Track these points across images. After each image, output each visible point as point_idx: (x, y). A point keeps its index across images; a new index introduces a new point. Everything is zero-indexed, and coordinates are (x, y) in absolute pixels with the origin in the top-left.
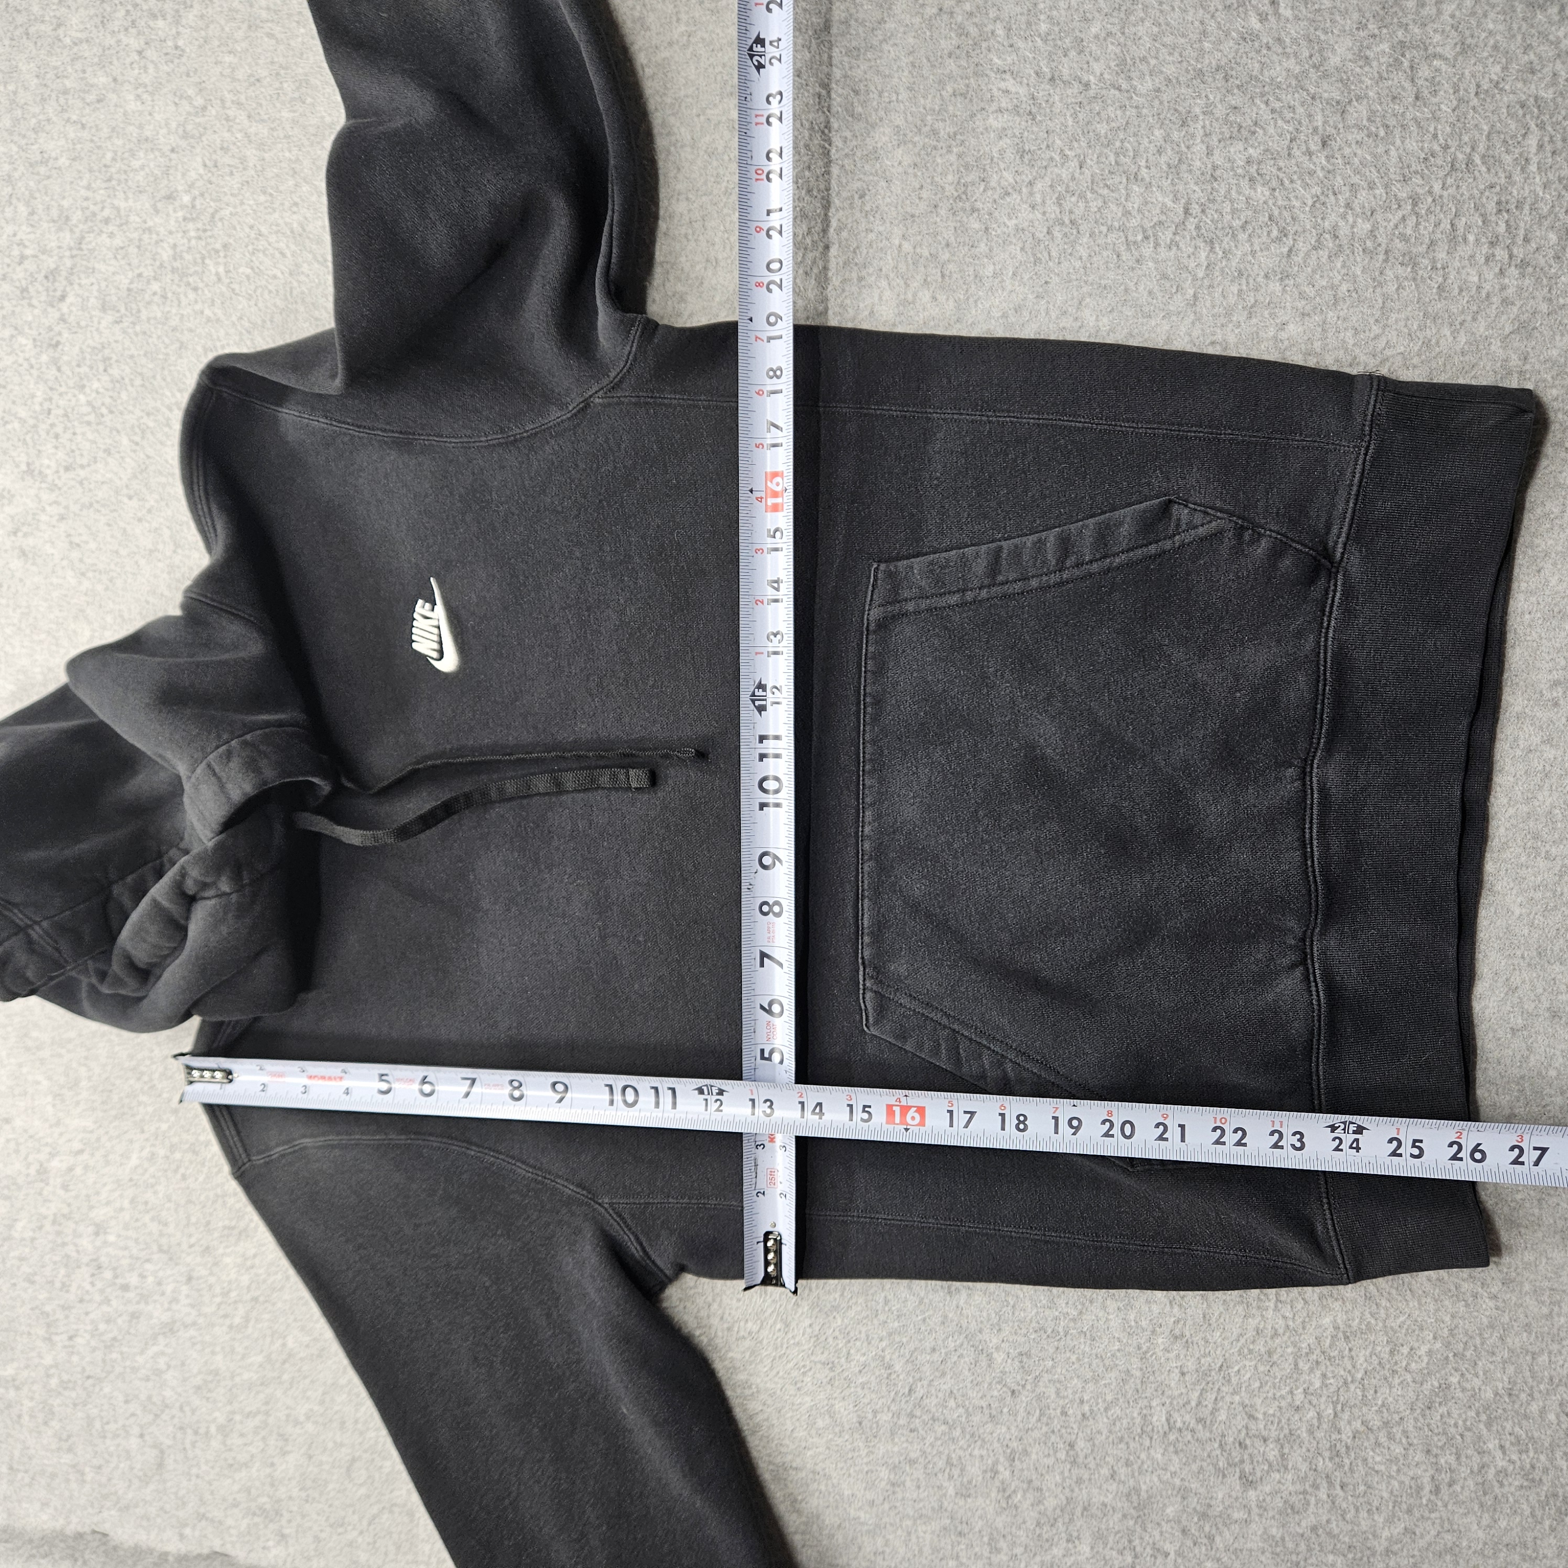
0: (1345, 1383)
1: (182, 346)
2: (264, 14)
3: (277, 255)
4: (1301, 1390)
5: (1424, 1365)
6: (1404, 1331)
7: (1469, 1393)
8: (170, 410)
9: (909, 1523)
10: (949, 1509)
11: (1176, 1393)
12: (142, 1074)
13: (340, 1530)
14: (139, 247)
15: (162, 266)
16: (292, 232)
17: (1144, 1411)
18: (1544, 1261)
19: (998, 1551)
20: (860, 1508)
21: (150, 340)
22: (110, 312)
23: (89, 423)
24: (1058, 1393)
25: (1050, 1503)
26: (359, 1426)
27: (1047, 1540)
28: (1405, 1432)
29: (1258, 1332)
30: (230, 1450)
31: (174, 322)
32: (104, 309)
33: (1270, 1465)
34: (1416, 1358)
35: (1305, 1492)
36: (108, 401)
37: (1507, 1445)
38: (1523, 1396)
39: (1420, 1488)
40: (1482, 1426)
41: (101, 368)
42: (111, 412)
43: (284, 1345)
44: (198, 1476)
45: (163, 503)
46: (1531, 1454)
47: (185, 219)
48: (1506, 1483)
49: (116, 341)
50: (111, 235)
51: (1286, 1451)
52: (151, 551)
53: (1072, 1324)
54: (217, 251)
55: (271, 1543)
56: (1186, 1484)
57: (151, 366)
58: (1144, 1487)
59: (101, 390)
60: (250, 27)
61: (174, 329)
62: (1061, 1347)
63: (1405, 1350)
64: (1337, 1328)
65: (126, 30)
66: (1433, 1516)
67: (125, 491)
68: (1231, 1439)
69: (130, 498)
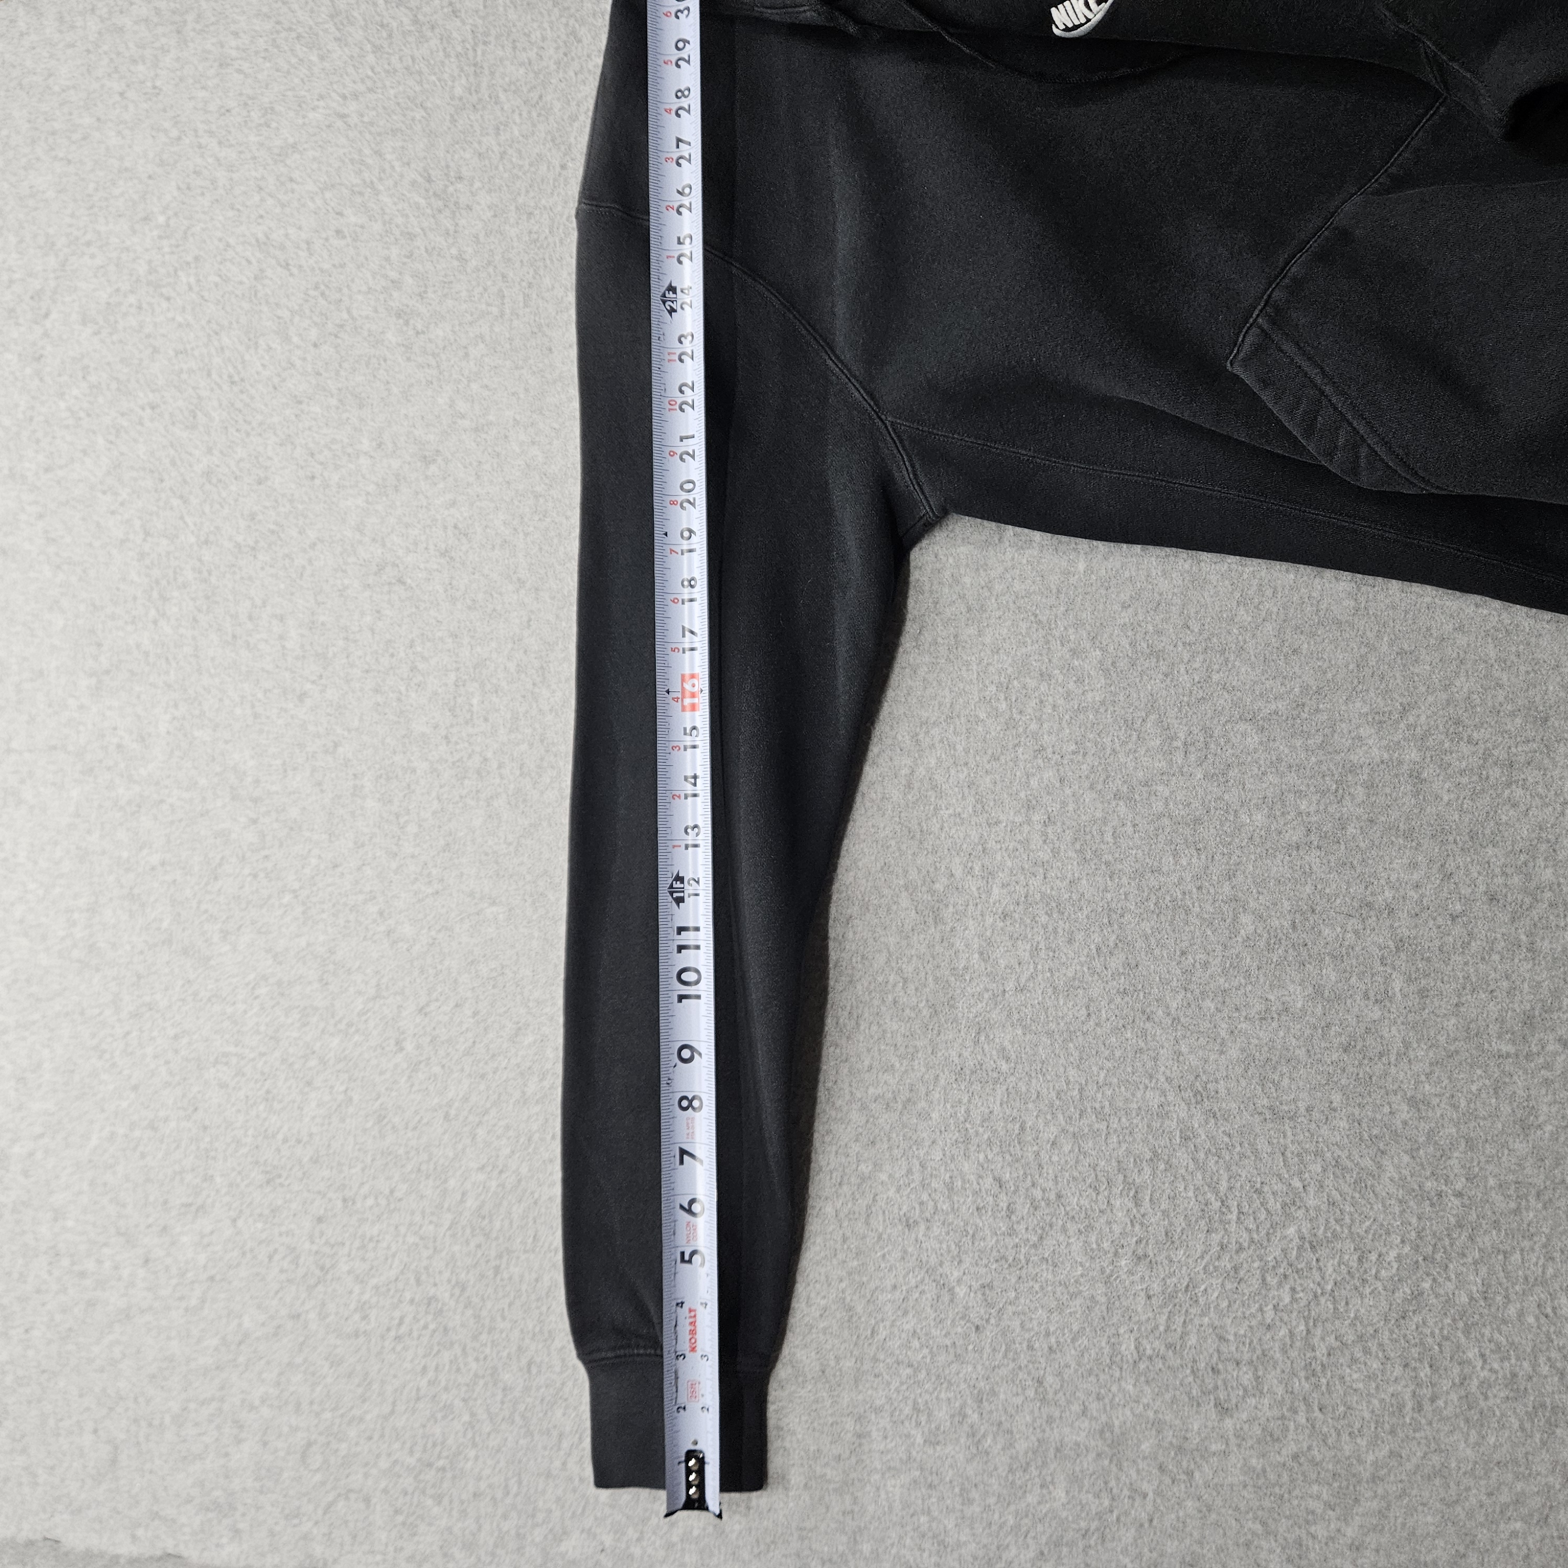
0: (1316, 1296)
1: (156, 350)
2: (234, 53)
3: (244, 262)
4: (1270, 1306)
5: (1394, 1271)
6: (1370, 1236)
7: (1443, 1299)
8: (143, 409)
9: (877, 1477)
10: (918, 1459)
11: (1144, 1318)
12: (104, 1051)
13: (296, 1521)
14: (117, 265)
15: (138, 280)
16: (257, 240)
17: (1113, 1340)
18: (1506, 1152)
19: (970, 1502)
20: (826, 1464)
21: (126, 348)
22: (90, 325)
23: (67, 427)
24: (1022, 1325)
25: (1022, 1446)
26: (316, 1407)
27: (1021, 1487)
28: (1380, 1345)
29: (1223, 1247)
30: (185, 1441)
31: (148, 329)
32: (84, 323)
33: (1245, 1390)
34: (1385, 1265)
35: (1283, 1417)
36: (85, 405)
37: (1488, 1352)
38: (1499, 1298)
39: (1401, 1407)
40: (1459, 1334)
41: (80, 376)
42: (89, 415)
43: (240, 1325)
44: (151, 1472)
45: (135, 496)
46: (1513, 1361)
47: (160, 237)
48: (1490, 1394)
49: (95, 351)
50: (93, 256)
51: (1260, 1373)
52: (123, 541)
53: (1033, 1251)
54: (188, 263)
55: (224, 1540)
56: (1160, 1416)
57: (126, 371)
58: (1117, 1423)
59: (80, 396)
60: (221, 65)
61: (148, 336)
62: (1024, 1276)
63: (1373, 1257)
64: (1302, 1238)
65: (109, 75)
66: (1417, 1435)
67: (100, 487)
68: (1203, 1365)
69: (104, 493)
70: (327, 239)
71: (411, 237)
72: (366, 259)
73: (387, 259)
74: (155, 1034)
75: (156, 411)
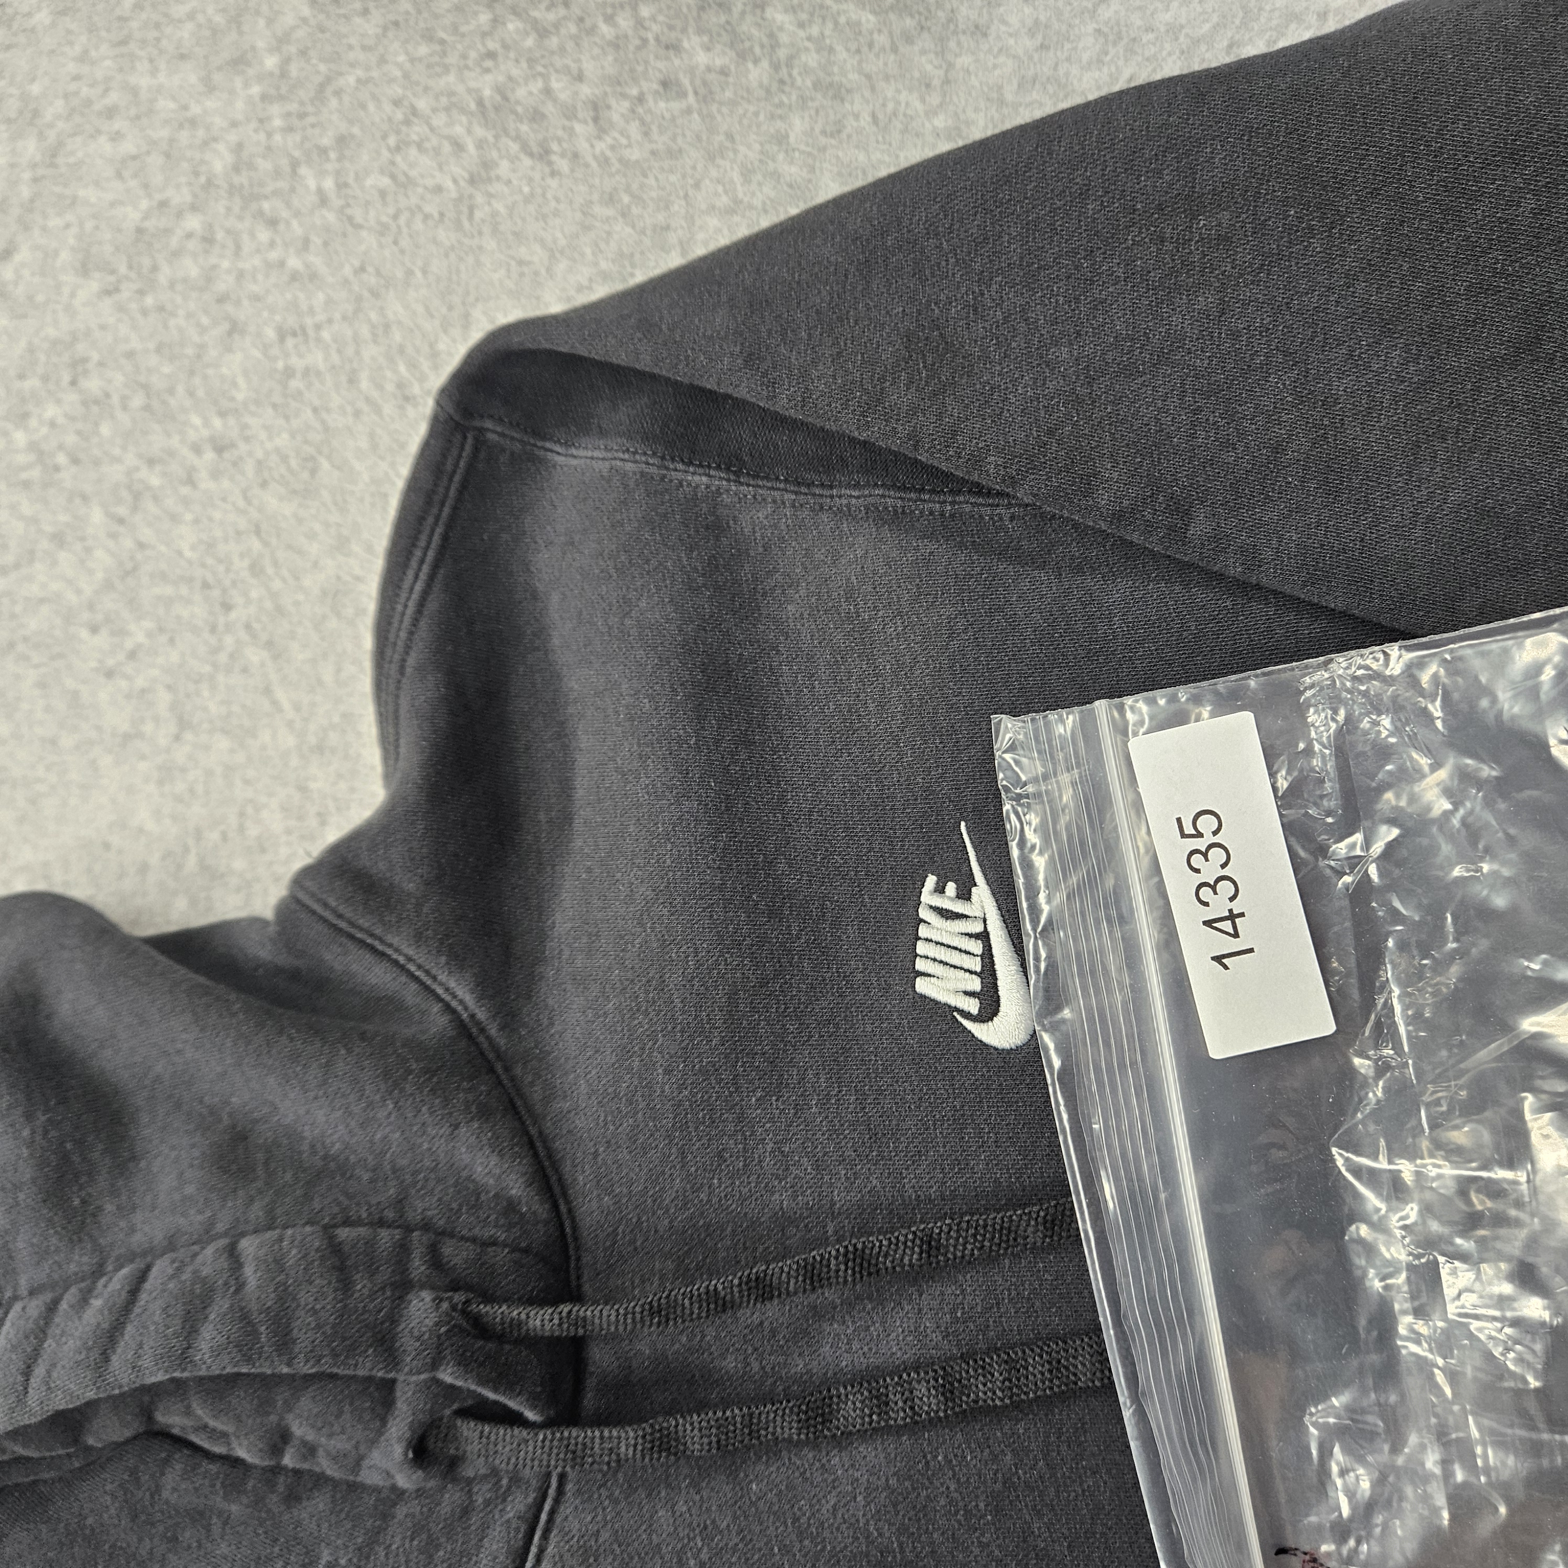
1: (235, 329)
3: (447, 148)
8: (197, 449)
14: (168, 156)
15: (210, 184)
16: (480, 103)
21: (172, 322)
22: (97, 275)
23: (27, 485)
31: (224, 284)
32: (84, 270)
36: (71, 439)
41: (66, 378)
42: (76, 461)
45: (163, 639)
47: (264, 97)
49: (103, 327)
50: (116, 137)
52: (127, 738)
54: (323, 151)
57: (166, 370)
59: (61, 420)
61: (222, 299)
67: (86, 616)
69: (94, 630)
70: (641, 99)
71: (839, 93)
72: (730, 137)
73: (781, 139)
75: (226, 455)
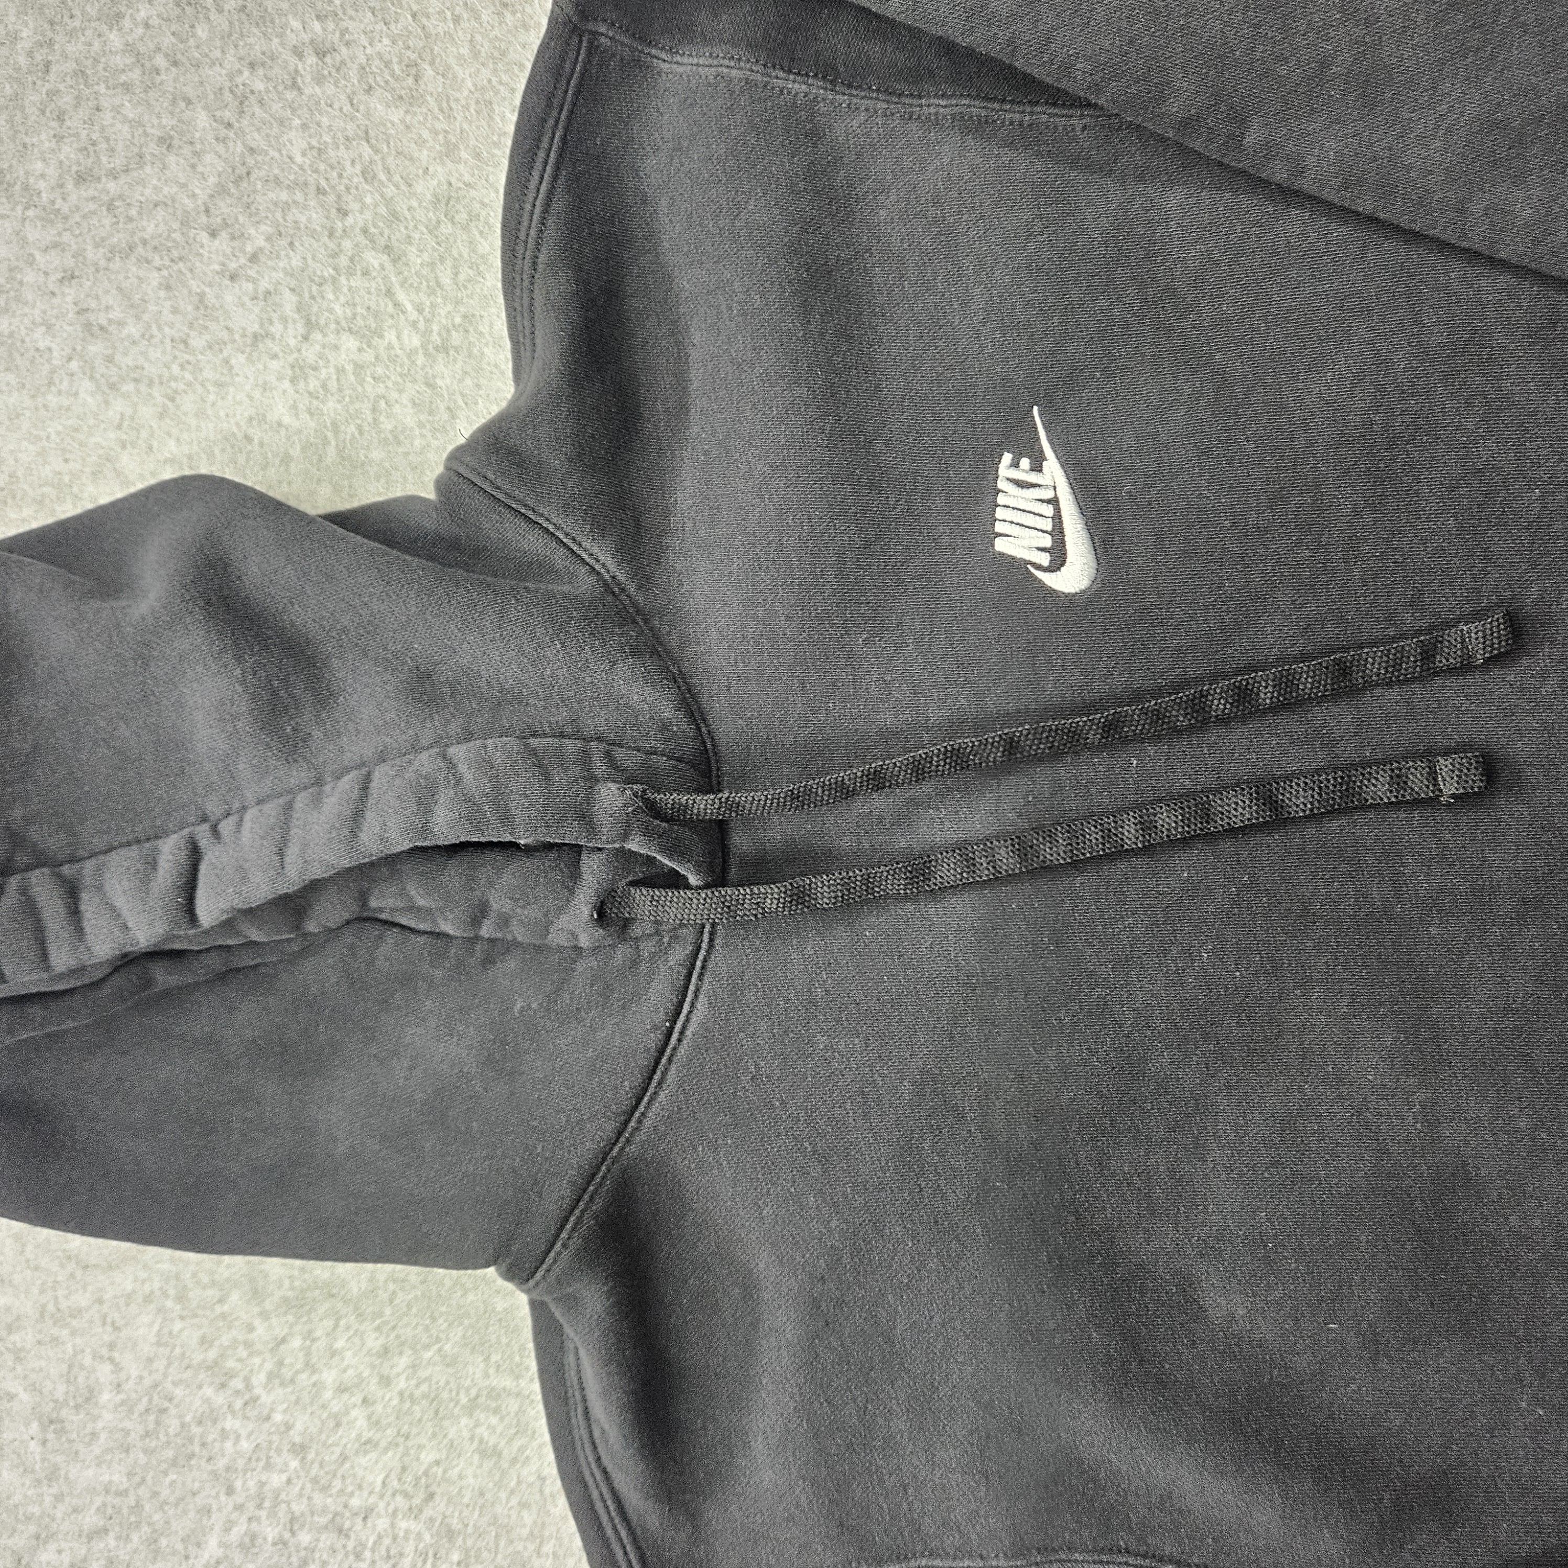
8: (300, 55)
12: (230, 1375)
23: (127, 87)
36: (168, 40)
42: (175, 63)
45: (284, 242)
52: (257, 338)
59: (155, 21)
67: (204, 219)
69: (213, 234)
74: (340, 1344)
75: (328, 59)
